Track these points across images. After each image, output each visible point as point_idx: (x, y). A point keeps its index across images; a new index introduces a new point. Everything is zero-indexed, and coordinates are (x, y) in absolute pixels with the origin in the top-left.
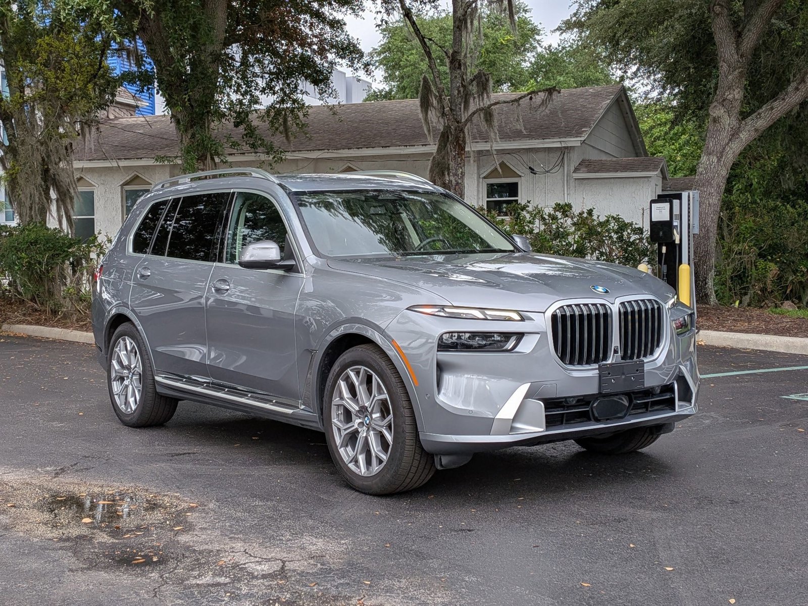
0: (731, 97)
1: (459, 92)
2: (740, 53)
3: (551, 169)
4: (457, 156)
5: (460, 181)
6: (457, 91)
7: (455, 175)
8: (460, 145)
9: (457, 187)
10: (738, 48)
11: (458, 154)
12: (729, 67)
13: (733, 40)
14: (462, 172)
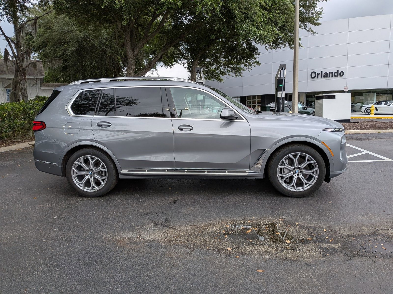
0: (133, 67)
1: (21, 56)
2: (134, 55)
3: (33, 86)
4: (24, 79)
5: (26, 88)
6: (20, 56)
7: (24, 86)
8: (24, 75)
9: (25, 90)
10: (133, 54)
11: (24, 78)
12: (132, 59)
13: (132, 51)
14: (26, 85)
